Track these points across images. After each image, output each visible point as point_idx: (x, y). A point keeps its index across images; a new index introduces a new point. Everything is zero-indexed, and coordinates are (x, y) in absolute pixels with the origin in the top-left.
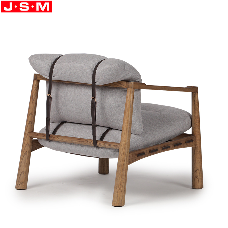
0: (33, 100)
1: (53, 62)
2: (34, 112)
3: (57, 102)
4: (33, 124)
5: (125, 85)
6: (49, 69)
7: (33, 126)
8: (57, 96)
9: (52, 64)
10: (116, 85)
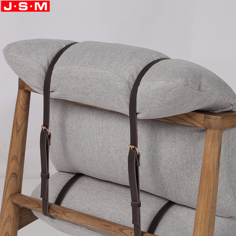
0: (18, 131)
1: (51, 59)
2: (20, 154)
3: (64, 140)
4: (19, 177)
5: (202, 123)
6: (44, 74)
7: (18, 182)
8: (63, 126)
9: (50, 63)
10: (182, 119)
